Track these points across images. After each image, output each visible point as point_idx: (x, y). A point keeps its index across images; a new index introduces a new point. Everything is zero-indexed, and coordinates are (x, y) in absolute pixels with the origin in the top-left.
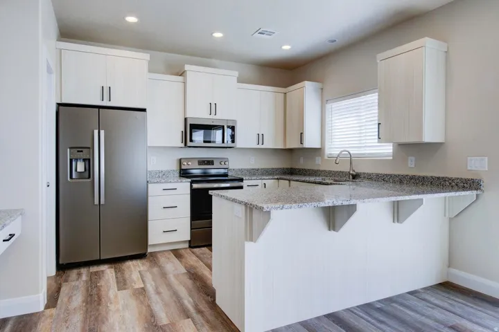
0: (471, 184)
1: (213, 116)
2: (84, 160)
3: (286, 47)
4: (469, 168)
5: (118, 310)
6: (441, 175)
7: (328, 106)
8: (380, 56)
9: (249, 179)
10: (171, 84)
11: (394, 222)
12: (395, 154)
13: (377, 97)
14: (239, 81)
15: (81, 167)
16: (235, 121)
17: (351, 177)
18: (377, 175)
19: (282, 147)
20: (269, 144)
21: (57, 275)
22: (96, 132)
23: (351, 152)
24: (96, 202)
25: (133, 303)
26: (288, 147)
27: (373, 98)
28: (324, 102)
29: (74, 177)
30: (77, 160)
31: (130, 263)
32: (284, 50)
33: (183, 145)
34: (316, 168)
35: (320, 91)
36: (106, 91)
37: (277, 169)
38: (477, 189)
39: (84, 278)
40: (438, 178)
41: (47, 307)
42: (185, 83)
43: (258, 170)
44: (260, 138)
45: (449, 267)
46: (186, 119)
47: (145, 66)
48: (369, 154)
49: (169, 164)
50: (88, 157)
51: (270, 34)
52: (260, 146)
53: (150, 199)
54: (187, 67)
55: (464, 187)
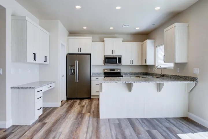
0: (193, 79)
1: (113, 55)
2: (73, 69)
3: (138, 28)
4: (194, 73)
5: (75, 109)
6: (186, 76)
7: (157, 48)
8: (165, 30)
9: (125, 76)
10: (100, 45)
11: (158, 91)
12: (174, 67)
13: (164, 47)
14: (123, 42)
15: (72, 71)
16: (121, 56)
17: (161, 76)
18: (169, 75)
19: (141, 65)
20: (135, 63)
21: (67, 100)
22: (76, 61)
23: (161, 66)
24: (76, 81)
25: (79, 108)
26: (143, 65)
27: (163, 47)
28: (155, 47)
29: (71, 74)
30: (71, 69)
31: (85, 100)
32: (137, 29)
33: (103, 64)
34: (153, 73)
35: (154, 42)
36: (80, 49)
37: (140, 73)
38: (195, 81)
39: (72, 102)
40: (185, 77)
41: (61, 106)
42: (104, 44)
43: (133, 73)
44: (132, 61)
45: (188, 112)
46: (104, 56)
47: (91, 40)
48: (169, 67)
49: (100, 70)
50: (74, 68)
51: (128, 26)
52: (132, 64)
53: (92, 82)
54: (105, 39)
55: (192, 80)
